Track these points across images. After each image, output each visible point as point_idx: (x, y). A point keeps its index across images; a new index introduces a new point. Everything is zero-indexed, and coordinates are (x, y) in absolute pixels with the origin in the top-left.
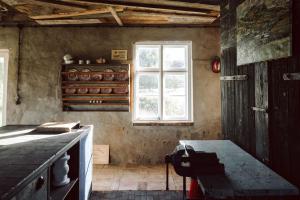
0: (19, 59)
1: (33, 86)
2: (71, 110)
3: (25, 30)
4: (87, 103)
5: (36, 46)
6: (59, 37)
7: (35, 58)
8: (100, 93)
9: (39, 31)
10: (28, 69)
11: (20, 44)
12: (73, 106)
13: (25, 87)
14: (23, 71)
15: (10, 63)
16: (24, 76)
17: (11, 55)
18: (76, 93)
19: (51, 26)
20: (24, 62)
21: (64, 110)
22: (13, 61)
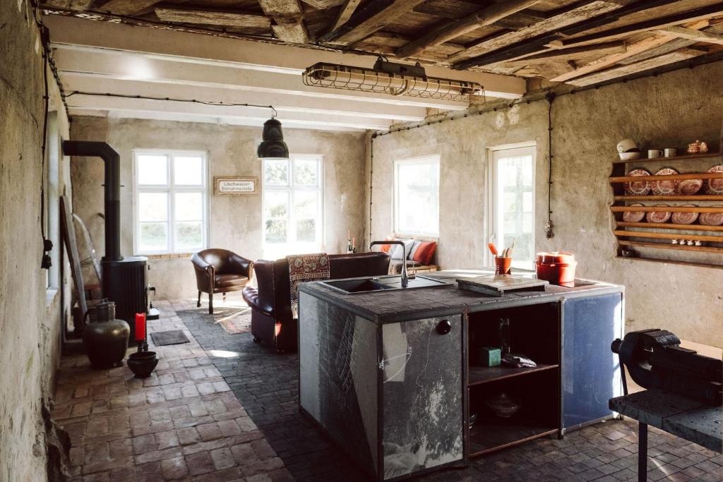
0: (551, 157)
1: (572, 205)
2: (635, 255)
3: (557, 102)
4: (666, 243)
5: (575, 129)
6: (615, 105)
7: (574, 152)
8: (697, 222)
9: (579, 99)
10: (563, 176)
11: (550, 129)
12: (638, 248)
13: (559, 206)
14: (557, 178)
15: (538, 164)
16: (557, 187)
17: (539, 150)
18: (644, 220)
19: (597, 86)
20: (558, 162)
21: (619, 255)
22: (542, 162)
